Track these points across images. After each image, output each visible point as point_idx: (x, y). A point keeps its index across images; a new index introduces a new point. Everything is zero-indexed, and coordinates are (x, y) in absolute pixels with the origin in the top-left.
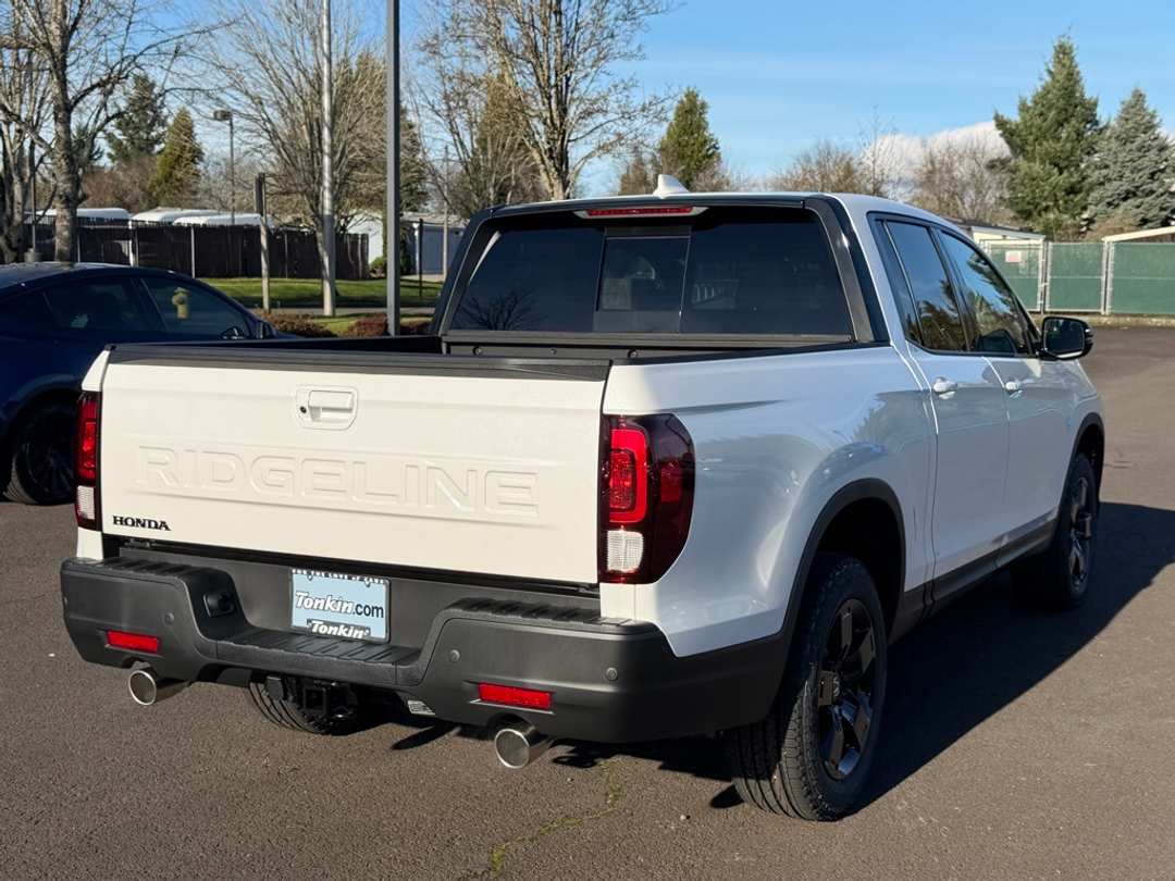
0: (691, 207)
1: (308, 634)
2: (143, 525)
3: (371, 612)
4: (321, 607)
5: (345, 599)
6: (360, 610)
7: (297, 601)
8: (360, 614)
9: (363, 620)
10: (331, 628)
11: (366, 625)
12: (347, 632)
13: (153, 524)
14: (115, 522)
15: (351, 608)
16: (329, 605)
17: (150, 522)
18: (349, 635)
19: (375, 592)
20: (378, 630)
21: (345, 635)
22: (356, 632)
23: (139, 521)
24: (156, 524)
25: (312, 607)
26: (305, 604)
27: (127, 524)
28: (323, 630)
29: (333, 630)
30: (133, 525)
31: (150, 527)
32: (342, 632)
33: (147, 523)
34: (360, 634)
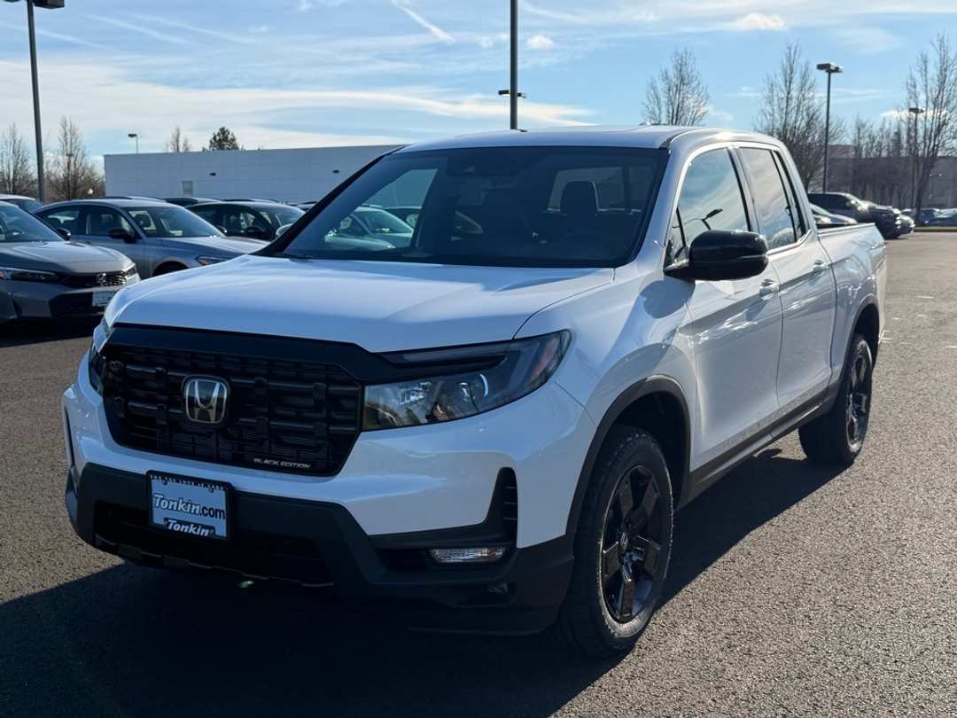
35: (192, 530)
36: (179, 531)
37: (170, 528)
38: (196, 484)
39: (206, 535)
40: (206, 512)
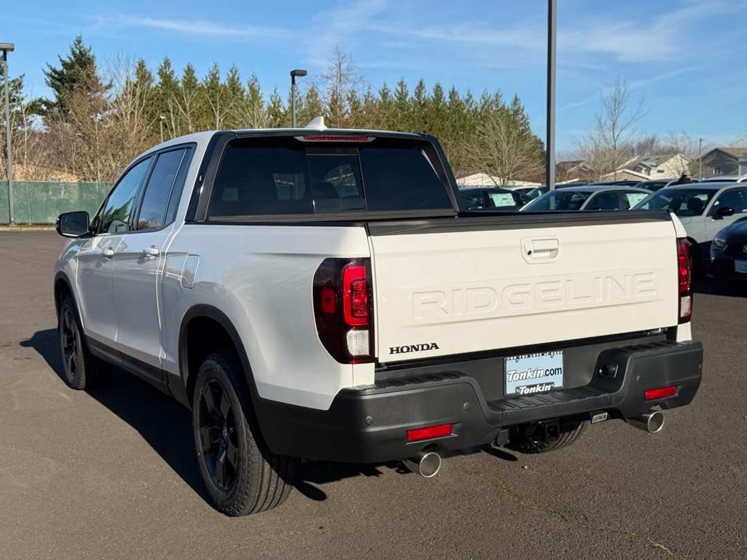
0: (367, 137)
1: (516, 397)
2: (417, 350)
3: (555, 372)
4: (524, 378)
5: (538, 368)
6: (548, 373)
7: (509, 378)
8: (547, 375)
9: (549, 379)
10: (532, 389)
11: (551, 381)
12: (541, 389)
13: (425, 347)
14: (392, 353)
15: (542, 373)
16: (529, 375)
17: (422, 346)
18: (543, 390)
19: (556, 360)
20: (558, 381)
21: (540, 391)
22: (547, 386)
23: (413, 347)
24: (428, 346)
25: (519, 379)
26: (514, 378)
27: (402, 351)
28: (527, 391)
29: (533, 390)
30: (408, 351)
31: (423, 349)
32: (538, 389)
33: (420, 347)
34: (548, 388)
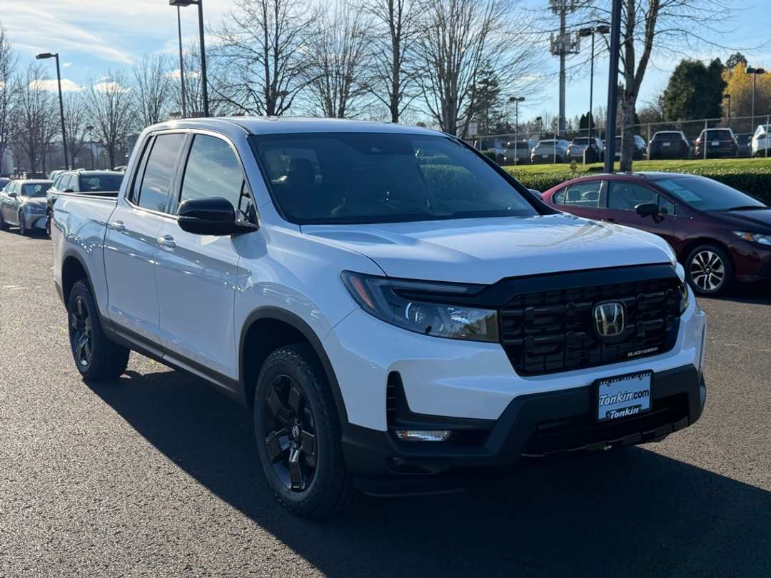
35: (627, 412)
36: (619, 417)
37: (612, 417)
38: (633, 378)
39: (637, 412)
40: (636, 395)
